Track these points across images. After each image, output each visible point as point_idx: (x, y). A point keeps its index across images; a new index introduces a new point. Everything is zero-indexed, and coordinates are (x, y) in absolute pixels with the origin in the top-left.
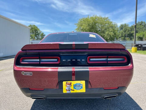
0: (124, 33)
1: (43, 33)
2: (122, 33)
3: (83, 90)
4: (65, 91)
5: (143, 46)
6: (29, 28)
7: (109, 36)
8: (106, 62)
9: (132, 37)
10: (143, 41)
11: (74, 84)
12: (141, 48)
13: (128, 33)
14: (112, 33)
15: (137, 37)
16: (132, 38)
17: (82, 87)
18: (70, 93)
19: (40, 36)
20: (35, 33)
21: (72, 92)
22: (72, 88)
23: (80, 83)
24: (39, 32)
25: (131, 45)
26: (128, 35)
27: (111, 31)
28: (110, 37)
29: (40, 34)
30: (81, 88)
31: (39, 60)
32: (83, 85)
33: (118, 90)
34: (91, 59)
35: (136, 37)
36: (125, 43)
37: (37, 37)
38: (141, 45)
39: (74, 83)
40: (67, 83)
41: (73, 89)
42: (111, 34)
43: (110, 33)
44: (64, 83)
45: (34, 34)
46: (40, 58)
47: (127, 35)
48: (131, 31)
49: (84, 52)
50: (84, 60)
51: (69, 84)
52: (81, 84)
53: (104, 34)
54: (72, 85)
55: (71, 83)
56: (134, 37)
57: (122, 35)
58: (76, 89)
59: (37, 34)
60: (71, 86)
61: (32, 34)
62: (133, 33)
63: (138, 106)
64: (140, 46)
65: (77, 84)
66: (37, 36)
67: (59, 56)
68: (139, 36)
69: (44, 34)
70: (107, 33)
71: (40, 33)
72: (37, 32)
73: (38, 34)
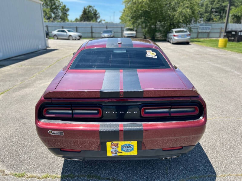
0: (211, 6)
1: (65, 6)
2: (207, 5)
3: (135, 152)
4: (109, 154)
5: (239, 34)
6: (40, 4)
7: (182, 16)
8: (168, 115)
9: (223, 12)
10: (240, 23)
11: (123, 145)
12: (235, 38)
13: (218, 6)
14: (188, 10)
15: (232, 16)
16: (224, 15)
17: (133, 149)
18: (117, 156)
19: (60, 11)
20: (50, 5)
21: (119, 154)
22: (119, 149)
23: (130, 143)
24: (57, 4)
25: (219, 31)
26: (217, 10)
27: (187, 7)
28: (184, 18)
29: (60, 8)
30: (131, 150)
31: (71, 112)
32: (134, 146)
33: (182, 150)
34: (147, 111)
35: (230, 15)
36: (210, 27)
37: (54, 13)
38: (236, 32)
39: (121, 143)
40: (112, 144)
41: (120, 151)
42: (187, 12)
43: (184, 11)
44: (109, 144)
45: (49, 7)
46: (72, 110)
47: (215, 10)
48: (223, 2)
49: (137, 102)
50: (136, 112)
51: (114, 145)
52: (132, 145)
53: (175, 13)
54: (120, 146)
55: (118, 144)
56: (226, 13)
57: (206, 10)
58: (124, 150)
59: (54, 7)
60: (118, 147)
61: (45, 8)
62: (225, 6)
63: (209, 162)
64: (234, 33)
65: (126, 144)
66: (55, 11)
67: (101, 107)
68: (235, 13)
69: (66, 8)
70: (179, 10)
71: (58, 6)
72: (55, 4)
73: (56, 8)
